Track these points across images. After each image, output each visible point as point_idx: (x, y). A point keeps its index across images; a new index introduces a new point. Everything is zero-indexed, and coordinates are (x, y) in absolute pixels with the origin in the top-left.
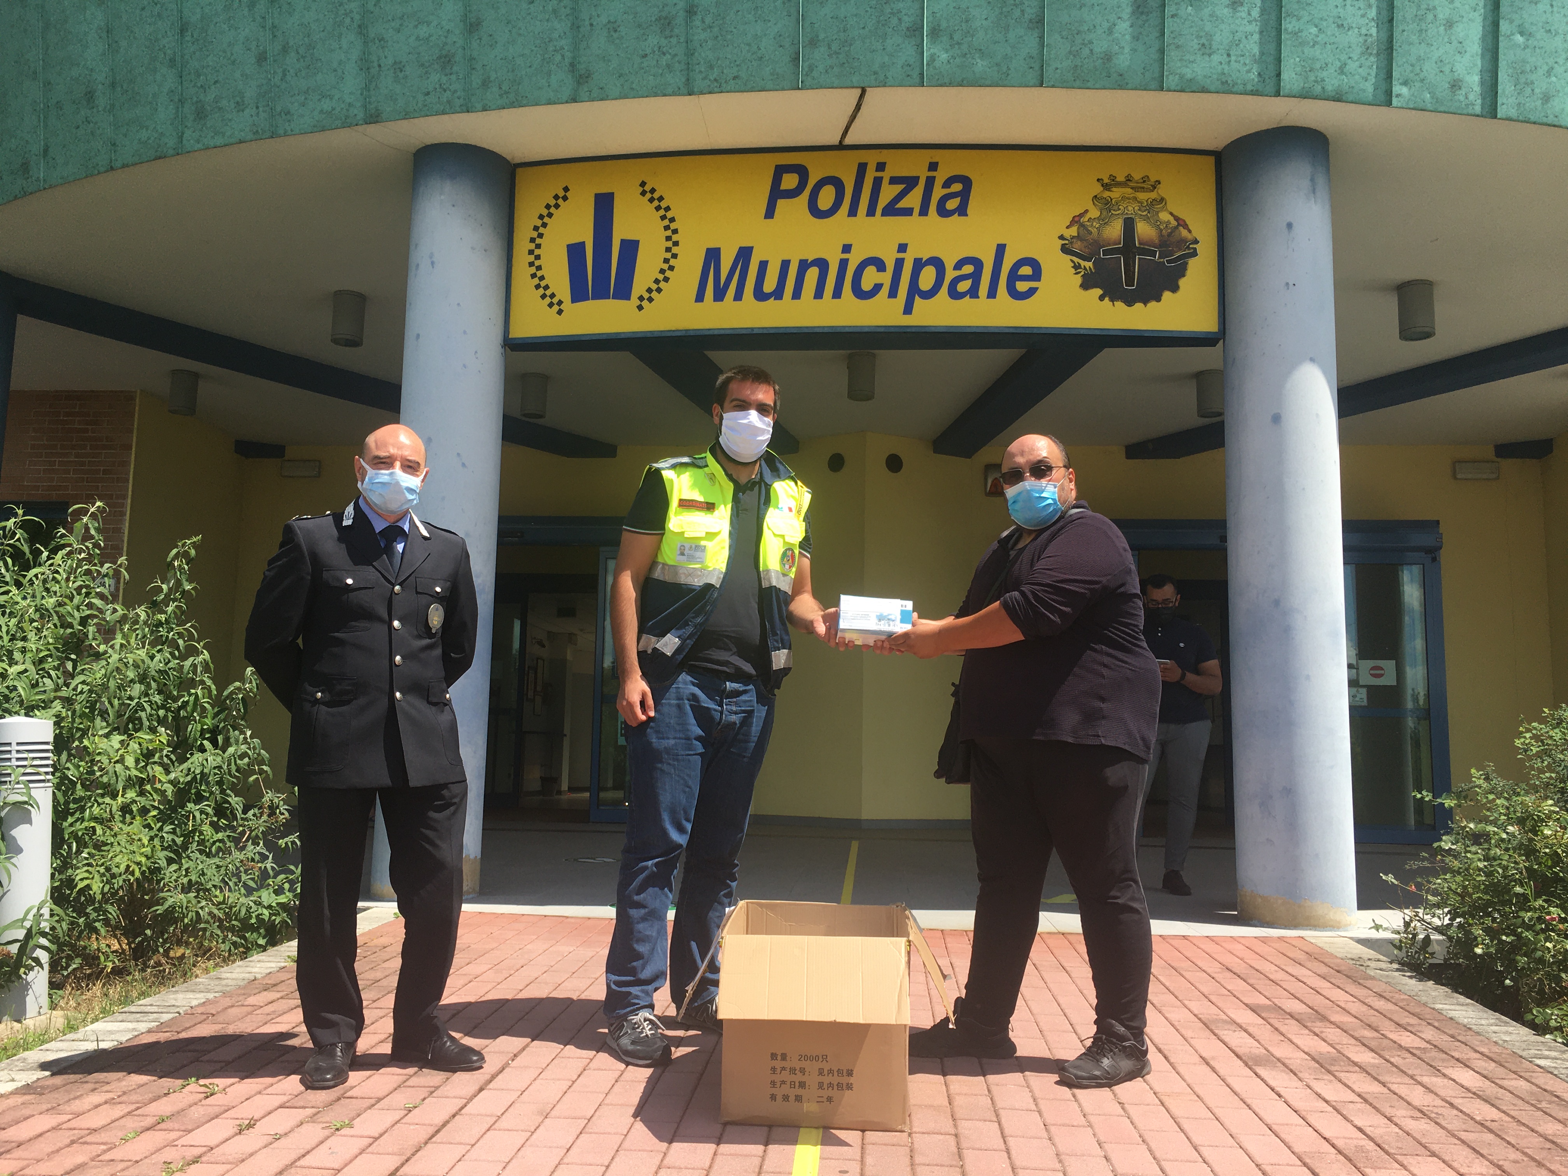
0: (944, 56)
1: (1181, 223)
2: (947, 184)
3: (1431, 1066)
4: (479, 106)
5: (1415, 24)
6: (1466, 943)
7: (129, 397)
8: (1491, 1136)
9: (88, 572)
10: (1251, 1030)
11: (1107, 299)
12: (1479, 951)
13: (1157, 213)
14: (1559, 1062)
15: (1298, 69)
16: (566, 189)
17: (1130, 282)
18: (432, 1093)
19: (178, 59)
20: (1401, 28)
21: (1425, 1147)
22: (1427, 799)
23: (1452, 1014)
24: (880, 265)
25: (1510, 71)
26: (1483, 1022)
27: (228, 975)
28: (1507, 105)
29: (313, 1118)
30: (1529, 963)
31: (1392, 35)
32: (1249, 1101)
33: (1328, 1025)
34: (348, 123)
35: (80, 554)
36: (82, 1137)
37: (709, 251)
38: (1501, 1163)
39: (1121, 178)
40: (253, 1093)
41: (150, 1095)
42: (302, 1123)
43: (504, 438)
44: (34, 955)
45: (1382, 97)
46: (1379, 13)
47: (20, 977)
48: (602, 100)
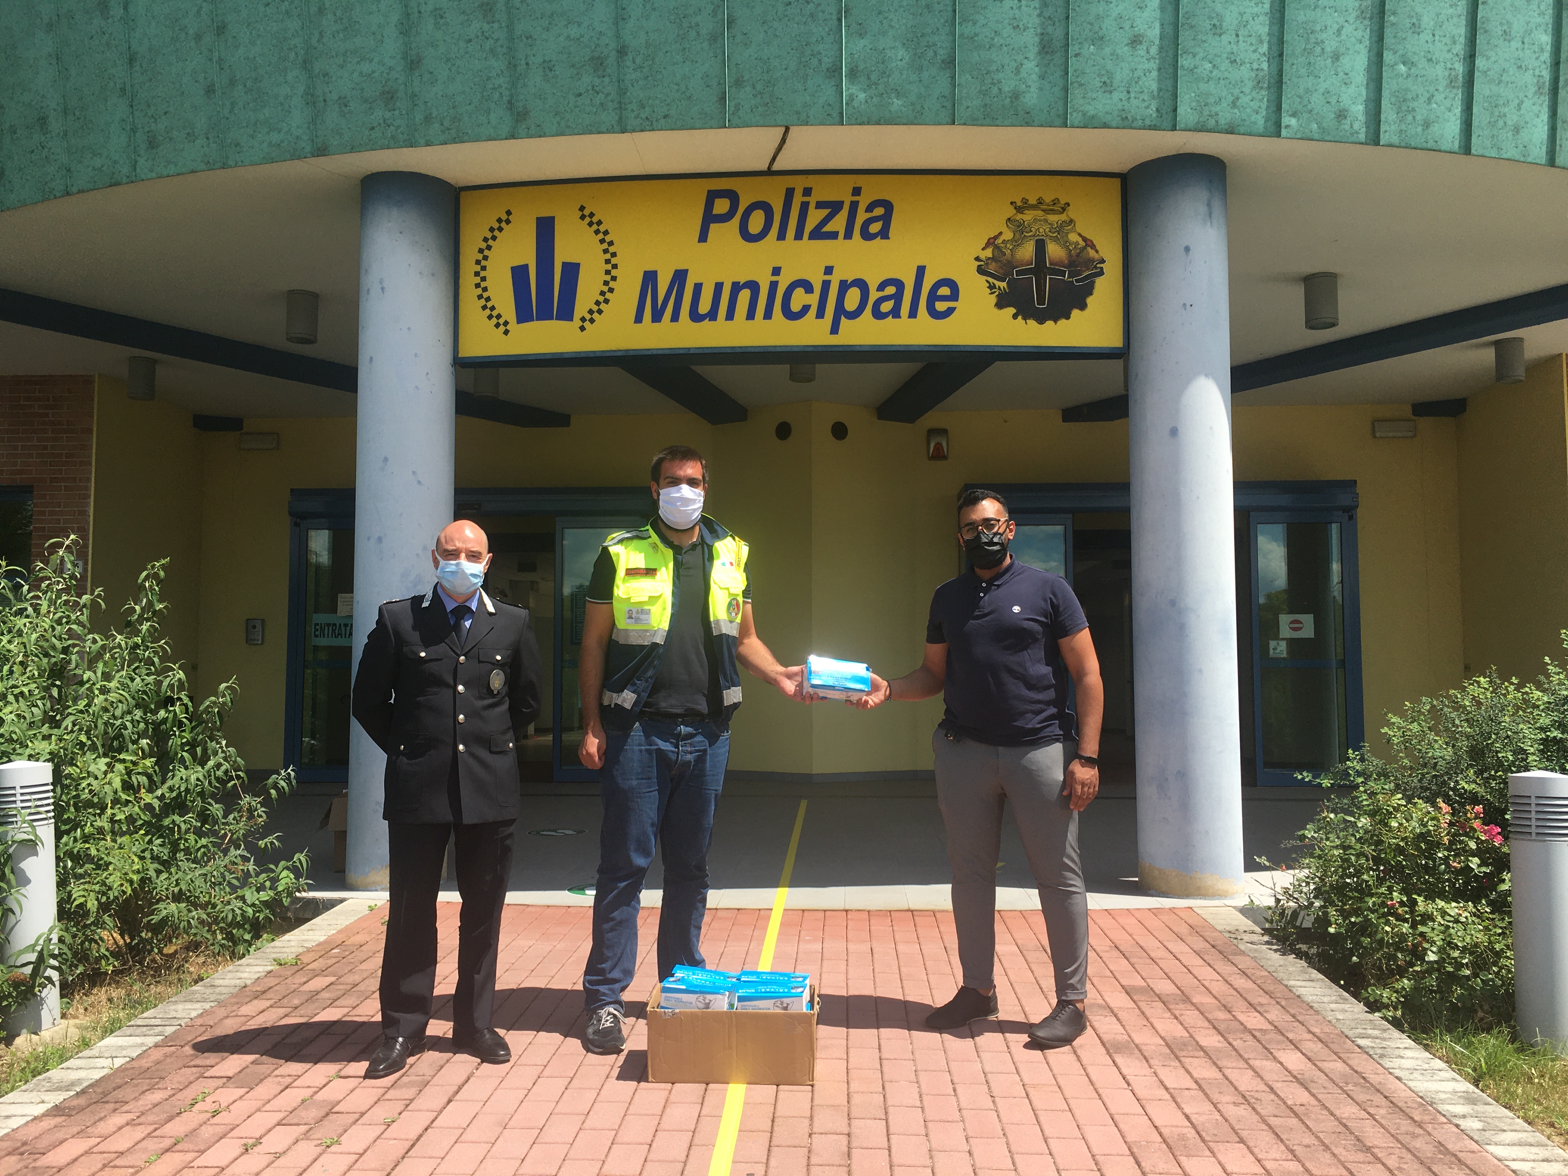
0: (862, 96)
1: (1089, 243)
2: (869, 209)
3: (1266, 1049)
4: (422, 141)
5: (1304, 58)
6: (1323, 921)
7: (88, 381)
8: (1295, 1121)
9: (66, 602)
10: (1121, 1014)
11: (1020, 317)
12: (1332, 930)
13: (1067, 234)
14: (1378, 1041)
15: (1194, 104)
16: (509, 213)
17: (1041, 301)
18: (407, 1106)
19: (128, 88)
20: (1290, 62)
21: (1237, 1133)
22: (1307, 780)
23: (1301, 991)
24: (808, 287)
25: (1393, 100)
26: (1326, 999)
27: (221, 982)
28: (1389, 132)
29: (306, 1136)
30: (1371, 944)
31: (1282, 68)
32: (1101, 1091)
33: (1189, 1006)
34: (297, 155)
35: (58, 585)
36: (111, 1162)
37: (646, 273)
38: (1295, 1148)
39: (1033, 201)
40: (253, 1110)
41: (165, 1115)
42: (297, 1141)
43: (457, 412)
44: (46, 974)
45: (1272, 129)
46: (1270, 48)
47: (35, 995)
48: (540, 136)
